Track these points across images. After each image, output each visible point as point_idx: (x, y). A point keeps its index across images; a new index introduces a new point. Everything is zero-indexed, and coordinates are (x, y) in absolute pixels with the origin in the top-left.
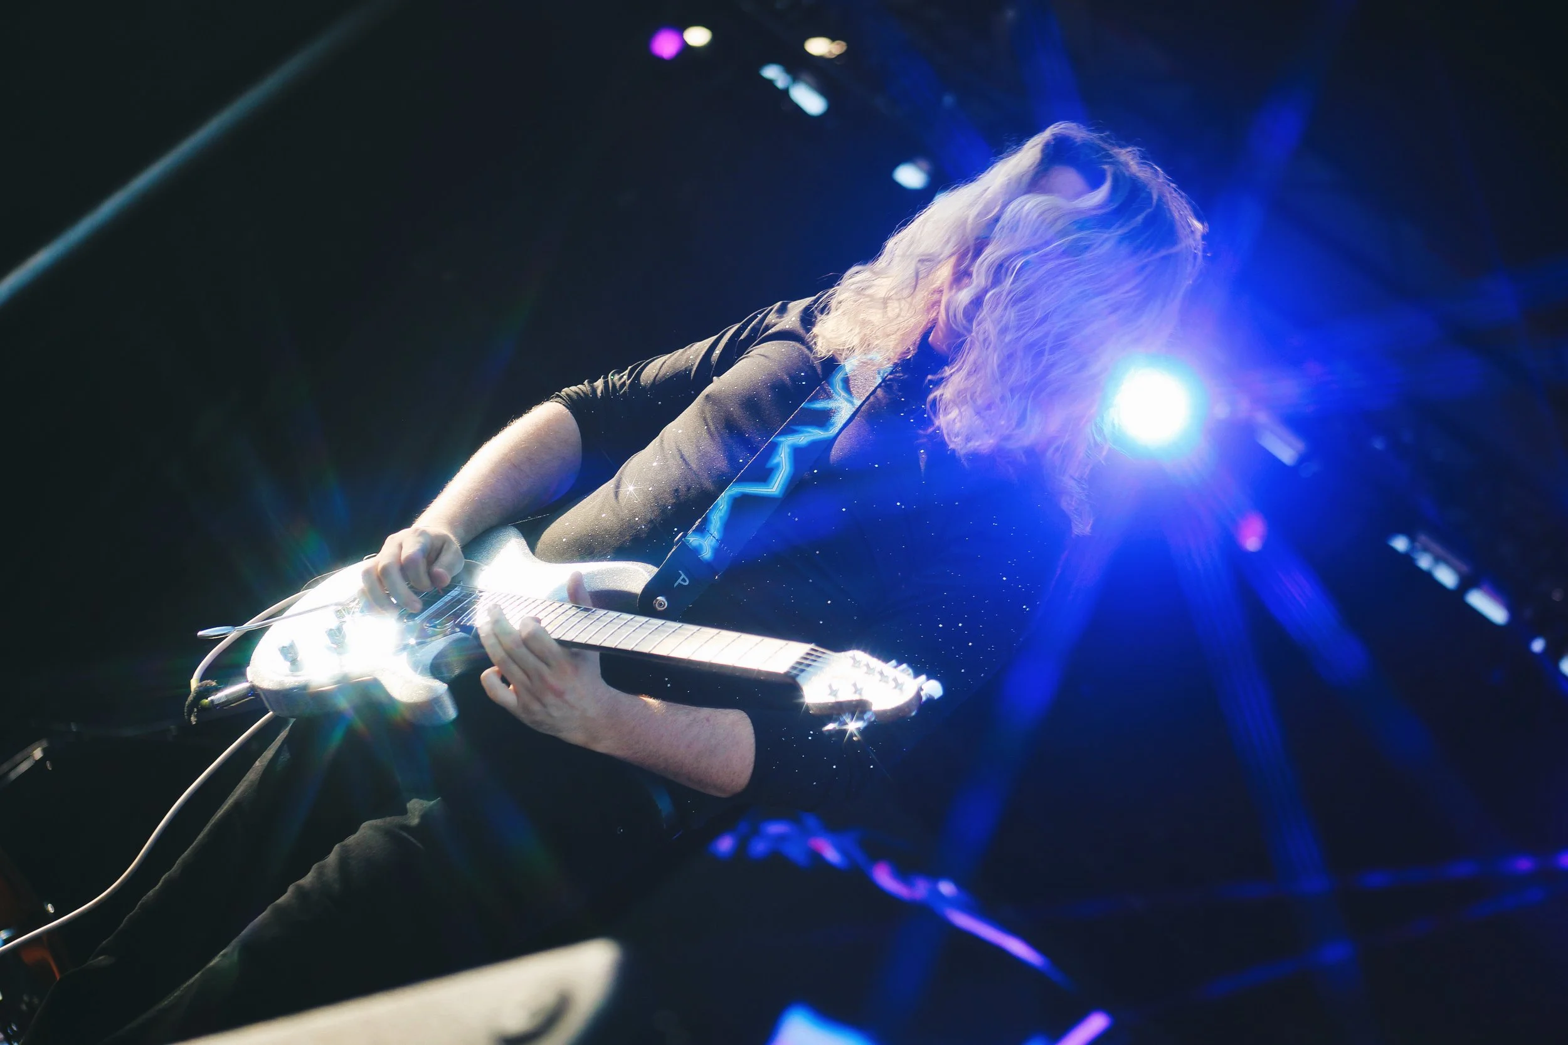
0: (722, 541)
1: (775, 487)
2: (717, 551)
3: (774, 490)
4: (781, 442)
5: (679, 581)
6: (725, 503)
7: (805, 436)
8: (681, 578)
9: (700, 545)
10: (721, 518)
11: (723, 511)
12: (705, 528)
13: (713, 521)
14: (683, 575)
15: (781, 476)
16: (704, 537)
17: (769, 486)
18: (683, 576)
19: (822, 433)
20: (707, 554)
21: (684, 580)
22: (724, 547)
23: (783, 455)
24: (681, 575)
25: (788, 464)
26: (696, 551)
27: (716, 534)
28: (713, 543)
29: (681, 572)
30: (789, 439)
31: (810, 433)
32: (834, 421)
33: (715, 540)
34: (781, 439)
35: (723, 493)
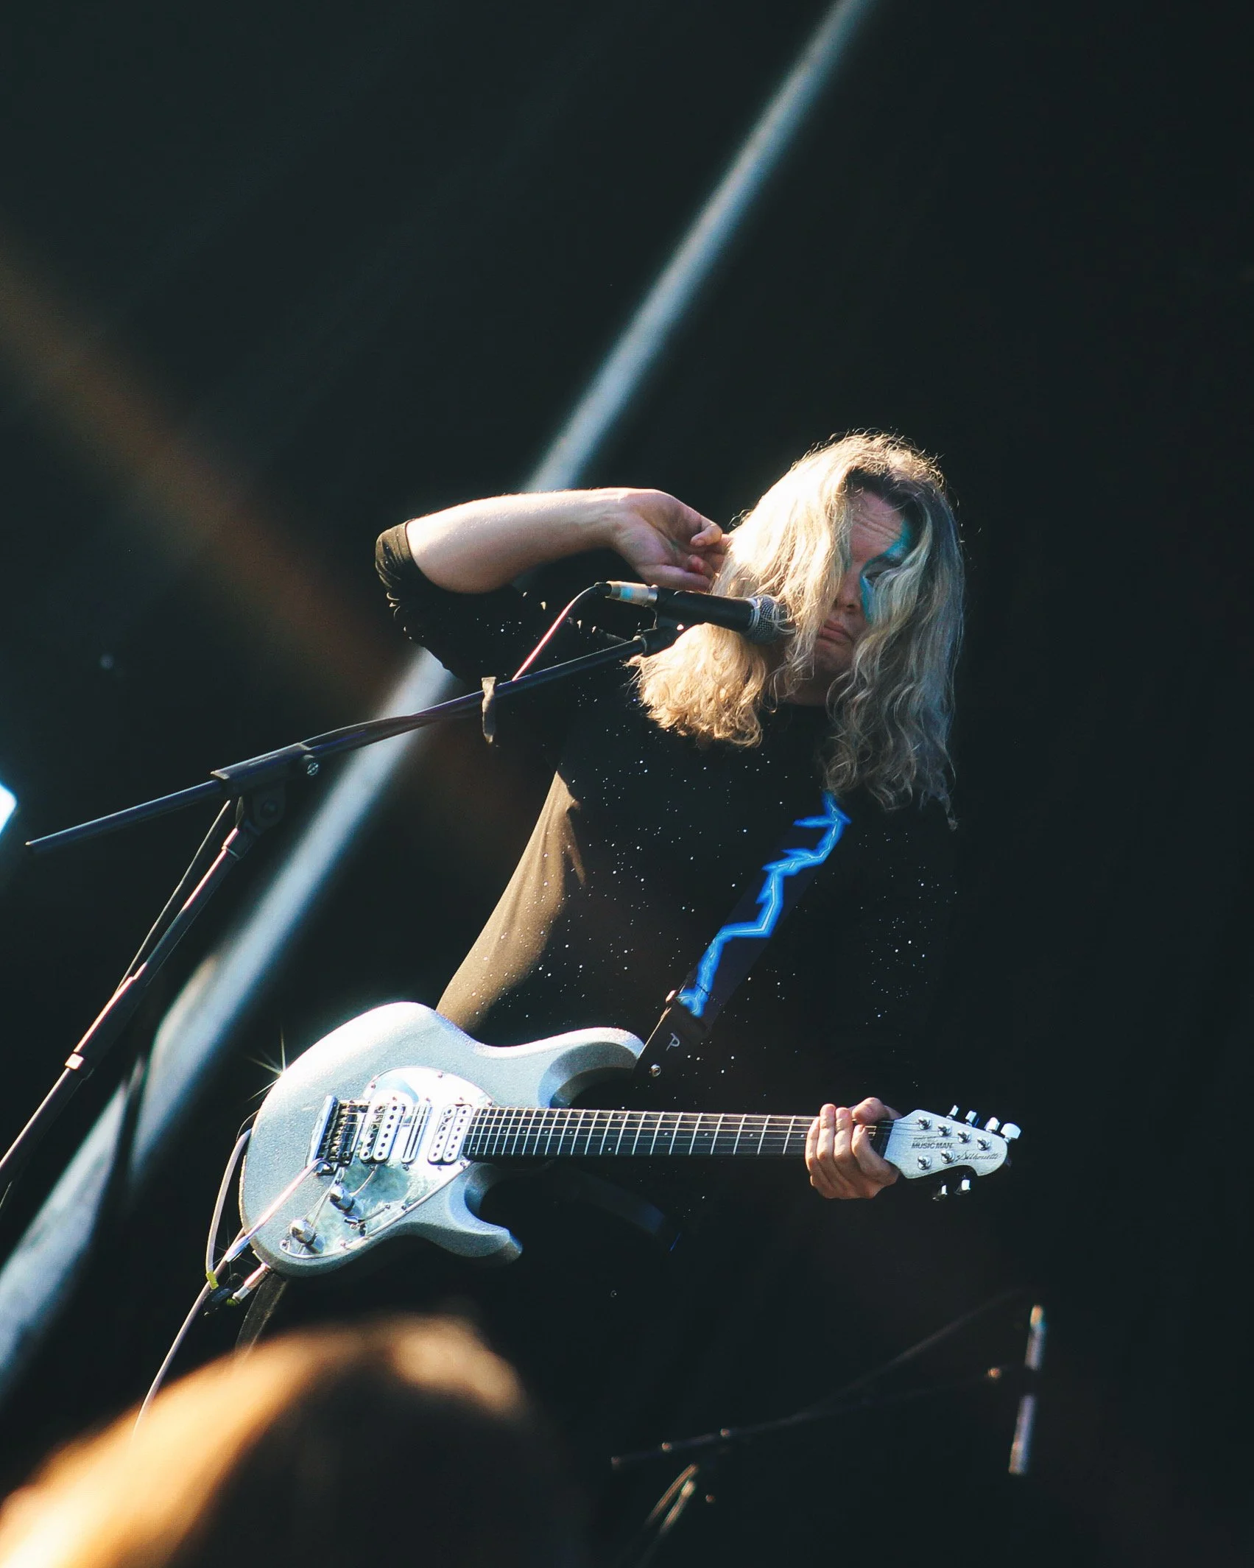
0: (710, 994)
1: (763, 927)
2: (706, 1006)
3: (762, 930)
4: (772, 870)
5: (671, 1044)
6: (716, 951)
7: (796, 862)
8: (673, 1040)
9: (691, 1002)
10: (711, 968)
11: (713, 961)
12: (695, 982)
13: (704, 973)
14: (674, 1036)
15: (771, 911)
16: (694, 993)
17: (757, 925)
18: (675, 1038)
19: (812, 857)
20: (697, 1011)
21: (675, 1042)
22: (713, 998)
23: (773, 887)
24: (672, 1038)
25: (777, 898)
26: (686, 1009)
27: (706, 988)
28: (702, 998)
29: (672, 1034)
30: (780, 866)
31: (800, 856)
32: (824, 842)
33: (704, 994)
34: (773, 867)
35: (714, 941)
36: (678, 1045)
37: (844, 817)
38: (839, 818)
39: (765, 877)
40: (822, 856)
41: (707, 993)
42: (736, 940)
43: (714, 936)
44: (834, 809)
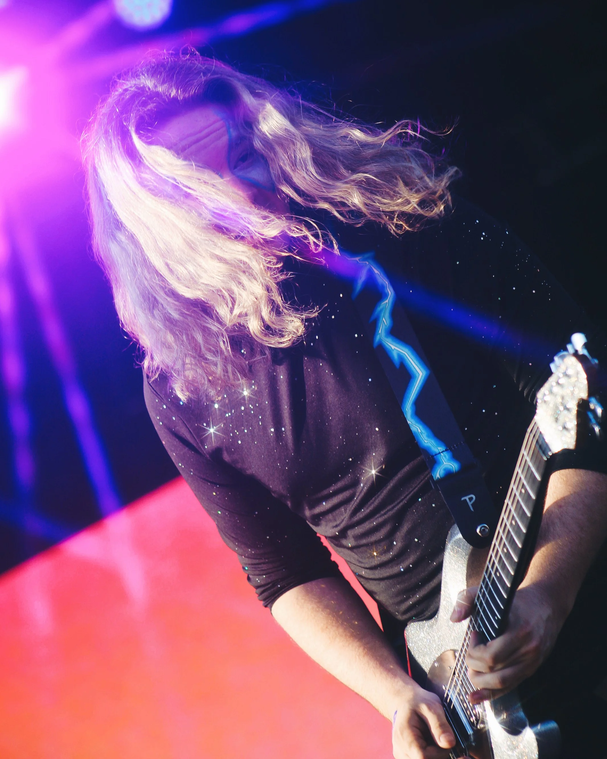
0: (449, 448)
1: (419, 373)
2: (455, 457)
3: (421, 374)
5: (470, 504)
6: (417, 424)
7: (384, 316)
8: (468, 500)
9: (445, 468)
10: (428, 436)
11: (423, 431)
12: (432, 456)
13: (429, 445)
14: (465, 498)
15: (410, 359)
16: (440, 461)
17: (416, 377)
18: (467, 498)
19: (387, 301)
20: (454, 466)
21: (471, 499)
22: (454, 447)
23: (393, 347)
24: (466, 500)
25: (404, 348)
26: (449, 475)
27: (441, 449)
28: (447, 457)
29: (463, 499)
30: (380, 332)
31: (381, 311)
32: (380, 284)
33: (445, 453)
34: (377, 338)
35: (409, 422)
36: (474, 497)
37: (367, 256)
38: (365, 260)
39: (382, 349)
40: (390, 291)
41: (446, 450)
42: (417, 403)
43: (405, 420)
44: (357, 259)
